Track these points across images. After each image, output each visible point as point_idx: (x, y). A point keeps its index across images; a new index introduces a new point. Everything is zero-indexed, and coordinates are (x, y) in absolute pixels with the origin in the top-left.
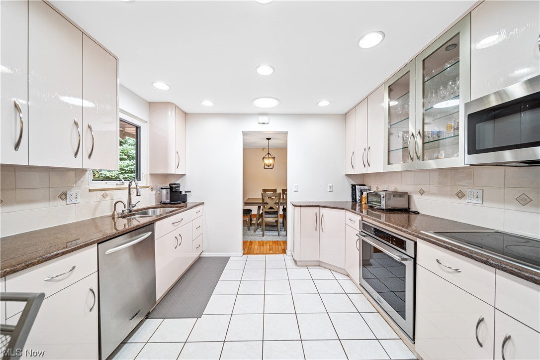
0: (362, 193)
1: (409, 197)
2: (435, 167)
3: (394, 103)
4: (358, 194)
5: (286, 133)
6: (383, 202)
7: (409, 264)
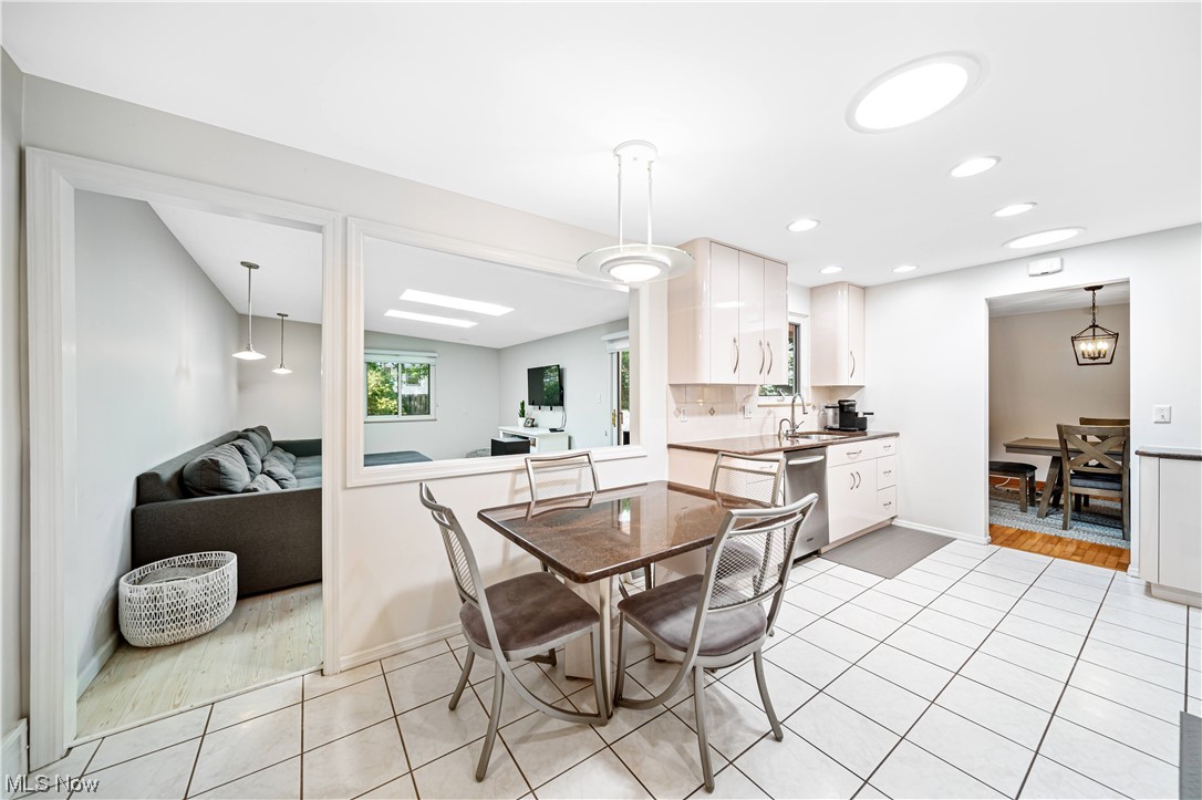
5: (1127, 282)
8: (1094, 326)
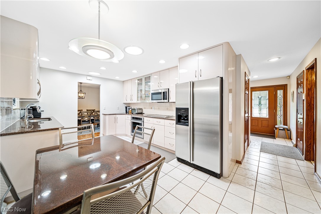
0: (129, 109)
1: (142, 109)
2: (148, 102)
3: (138, 81)
4: (128, 110)
6: (136, 111)
7: (143, 123)
8: (81, 91)
